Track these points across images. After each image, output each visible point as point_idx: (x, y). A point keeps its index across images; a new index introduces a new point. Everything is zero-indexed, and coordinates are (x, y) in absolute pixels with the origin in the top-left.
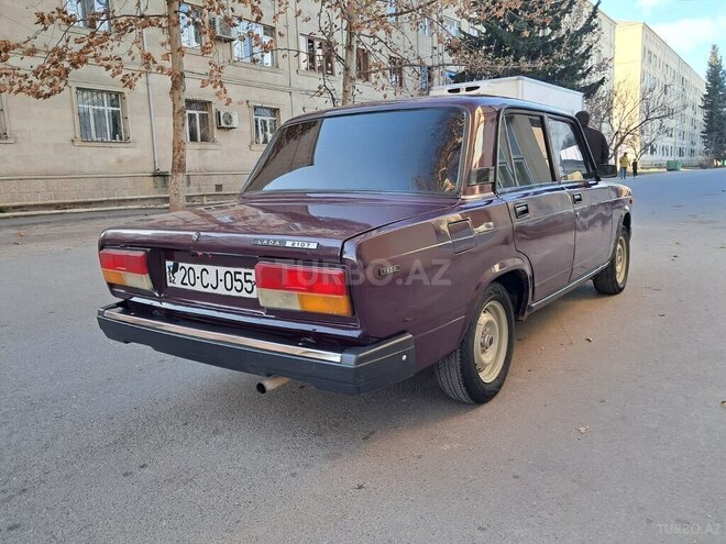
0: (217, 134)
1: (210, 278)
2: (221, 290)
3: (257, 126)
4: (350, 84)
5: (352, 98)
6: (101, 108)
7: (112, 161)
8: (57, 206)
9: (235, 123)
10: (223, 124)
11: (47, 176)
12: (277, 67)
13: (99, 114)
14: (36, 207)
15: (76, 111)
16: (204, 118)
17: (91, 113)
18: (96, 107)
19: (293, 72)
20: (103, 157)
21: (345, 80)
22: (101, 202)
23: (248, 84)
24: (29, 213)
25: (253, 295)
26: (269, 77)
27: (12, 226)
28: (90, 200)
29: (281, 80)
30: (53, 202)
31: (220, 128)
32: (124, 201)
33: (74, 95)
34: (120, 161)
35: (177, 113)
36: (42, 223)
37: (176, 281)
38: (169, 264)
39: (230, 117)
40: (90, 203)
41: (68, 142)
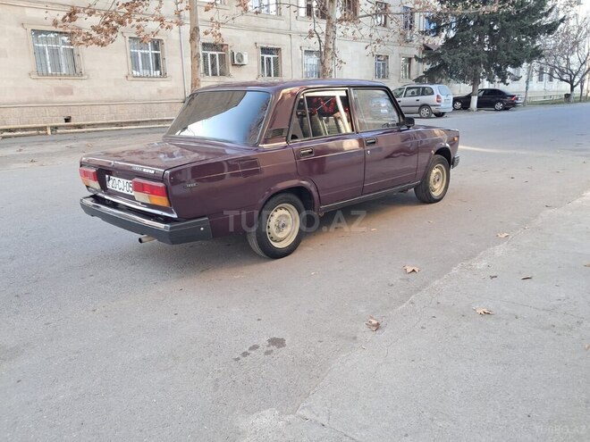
0: (231, 70)
1: (121, 185)
2: (125, 192)
3: (263, 63)
4: (331, 30)
5: (332, 41)
6: (146, 51)
7: (154, 91)
8: (117, 124)
9: (245, 61)
10: (236, 62)
11: (109, 103)
12: (280, 15)
13: (145, 56)
14: (103, 125)
15: (129, 54)
16: (222, 57)
17: (140, 55)
18: (143, 51)
19: (293, 18)
20: (148, 89)
21: (327, 26)
22: (146, 121)
23: (256, 29)
24: (98, 129)
25: (132, 194)
26: (273, 23)
27: (85, 139)
28: (138, 120)
29: (283, 25)
30: (114, 121)
31: (234, 65)
32: (163, 120)
33: (128, 43)
34: (160, 91)
35: (195, 57)
36: (106, 137)
37: (110, 185)
38: (107, 176)
39: (242, 56)
40: (139, 122)
41: (123, 78)
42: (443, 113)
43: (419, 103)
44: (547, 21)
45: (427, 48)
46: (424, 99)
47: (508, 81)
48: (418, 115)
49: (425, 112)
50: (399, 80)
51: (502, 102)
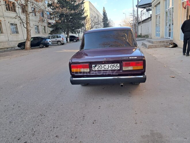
1: (106, 67)
2: (110, 69)
25: (118, 69)
37: (96, 68)
38: (94, 65)
42: (64, 43)
43: (56, 41)
44: (83, 16)
45: (49, 24)
46: (58, 39)
47: (76, 33)
48: (57, 44)
49: (59, 43)
50: (43, 34)
51: (75, 39)
